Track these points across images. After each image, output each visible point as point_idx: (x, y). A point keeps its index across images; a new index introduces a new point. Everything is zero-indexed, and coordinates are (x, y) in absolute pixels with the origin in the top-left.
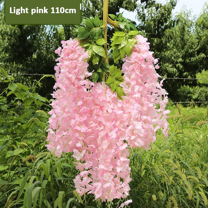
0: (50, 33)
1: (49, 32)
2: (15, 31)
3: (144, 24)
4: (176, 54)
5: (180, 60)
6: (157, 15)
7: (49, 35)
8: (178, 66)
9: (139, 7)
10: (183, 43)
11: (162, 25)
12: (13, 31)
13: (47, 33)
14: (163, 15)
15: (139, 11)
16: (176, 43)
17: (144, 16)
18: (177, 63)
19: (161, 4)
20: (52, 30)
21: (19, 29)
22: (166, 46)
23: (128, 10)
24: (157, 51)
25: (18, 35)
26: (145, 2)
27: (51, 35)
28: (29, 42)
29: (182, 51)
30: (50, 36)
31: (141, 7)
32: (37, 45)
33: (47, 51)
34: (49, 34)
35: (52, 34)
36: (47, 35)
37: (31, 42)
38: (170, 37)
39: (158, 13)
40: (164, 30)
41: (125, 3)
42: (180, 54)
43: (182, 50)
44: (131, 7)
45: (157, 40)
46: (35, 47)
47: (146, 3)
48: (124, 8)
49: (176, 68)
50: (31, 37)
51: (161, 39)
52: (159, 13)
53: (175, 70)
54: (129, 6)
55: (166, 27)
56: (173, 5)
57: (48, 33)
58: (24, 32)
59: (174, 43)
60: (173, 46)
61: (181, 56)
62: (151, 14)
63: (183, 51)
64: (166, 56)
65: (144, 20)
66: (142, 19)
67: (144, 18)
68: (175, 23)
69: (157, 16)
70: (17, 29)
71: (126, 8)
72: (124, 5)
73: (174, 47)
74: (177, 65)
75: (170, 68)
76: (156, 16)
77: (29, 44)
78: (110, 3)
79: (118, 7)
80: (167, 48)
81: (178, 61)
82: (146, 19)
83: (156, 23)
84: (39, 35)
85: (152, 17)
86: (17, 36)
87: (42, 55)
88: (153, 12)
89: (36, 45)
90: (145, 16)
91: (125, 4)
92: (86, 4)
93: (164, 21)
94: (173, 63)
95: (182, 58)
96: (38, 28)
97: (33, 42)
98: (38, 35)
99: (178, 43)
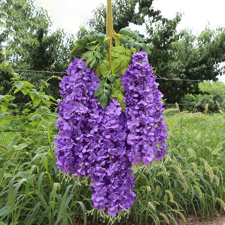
0: (67, 45)
1: (66, 44)
2: (34, 43)
3: (152, 37)
4: (180, 65)
5: (184, 70)
6: (164, 29)
7: (66, 47)
8: (182, 76)
9: (147, 21)
10: (187, 55)
11: (168, 38)
12: (33, 44)
13: (64, 46)
14: (169, 28)
15: (147, 25)
16: (180, 55)
17: (152, 29)
18: (181, 73)
19: (167, 19)
20: (69, 42)
21: (39, 42)
22: (171, 57)
23: (137, 25)
24: (163, 62)
25: (37, 46)
26: (152, 17)
27: (67, 47)
28: (48, 53)
29: (186, 63)
30: (67, 48)
31: (149, 22)
32: (55, 56)
33: (64, 62)
34: (66, 46)
35: (69, 46)
36: (64, 47)
37: (49, 53)
38: (175, 50)
39: (164, 28)
40: (169, 43)
41: (134, 18)
42: (184, 65)
43: (186, 62)
44: (140, 21)
45: (163, 51)
46: (52, 58)
47: (153, 17)
48: (133, 23)
49: (180, 77)
50: (50, 49)
51: (166, 50)
52: (165, 27)
53: (179, 79)
54: (138, 21)
55: (171, 40)
56: (178, 20)
57: (65, 45)
58: (43, 45)
59: (179, 55)
60: (178, 58)
61: (185, 67)
62: (158, 28)
63: (187, 62)
64: (171, 66)
65: (152, 33)
66: (150, 33)
67: (152, 32)
68: (180, 37)
69: (163, 30)
70: (37, 42)
71: (136, 23)
72: (133, 20)
73: (179, 59)
74: (181, 75)
75: (175, 77)
76: (162, 30)
77: (47, 55)
78: (121, 18)
79: (128, 22)
80: (173, 59)
81: (182, 71)
82: (153, 33)
83: (163, 36)
84: (57, 47)
85: (159, 31)
86: (37, 47)
87: (59, 65)
88: (160, 26)
89: (54, 56)
90: (153, 30)
91: (134, 19)
92: (99, 19)
93: (169, 34)
94: (177, 73)
95: (186, 68)
96: (55, 40)
97: (51, 53)
98: (55, 47)
99: (182, 55)
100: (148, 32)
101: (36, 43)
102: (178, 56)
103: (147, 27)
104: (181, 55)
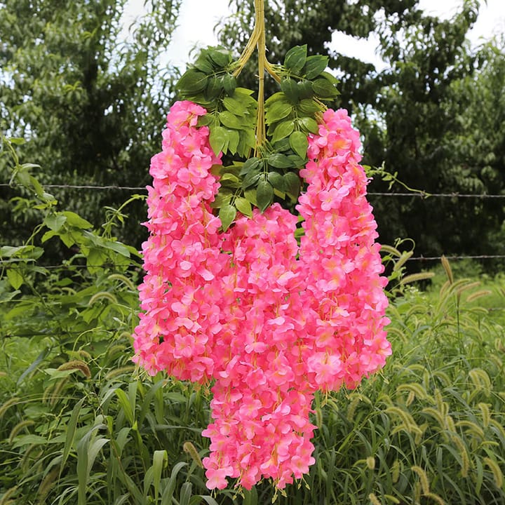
0: (162, 98)
1: (159, 95)
2: (74, 95)
3: (397, 69)
4: (480, 142)
5: (491, 156)
6: (430, 45)
7: (160, 103)
8: (487, 173)
9: (383, 26)
10: (498, 115)
11: (442, 69)
12: (69, 96)
13: (153, 99)
14: (442, 43)
15: (383, 36)
16: (479, 114)
17: (396, 47)
18: (483, 164)
19: (437, 19)
20: (167, 90)
21: (85, 90)
22: (451, 121)
23: (353, 36)
24: (430, 136)
25: (81, 104)
26: (396, 14)
27: (163, 101)
28: (110, 122)
29: (495, 136)
30: (162, 106)
31: (388, 27)
32: (129, 129)
33: (154, 143)
34: (159, 100)
35: (167, 100)
36: (154, 102)
37: (113, 121)
38: (464, 102)
39: (431, 41)
40: (446, 83)
41: (346, 18)
42: (492, 143)
43: (496, 132)
44: (362, 27)
45: (429, 107)
46: (123, 134)
47: (399, 16)
48: (343, 31)
49: (480, 177)
50: (115, 109)
51: (438, 104)
52: (433, 39)
53: (477, 182)
54: (357, 27)
55: (452, 76)
56: (469, 18)
57: (157, 97)
58: (96, 98)
59: (475, 114)
60: (473, 122)
61: (492, 147)
62: (414, 43)
63: (498, 134)
64: (452, 147)
65: (396, 58)
66: (392, 56)
67: (396, 53)
68: (476, 65)
69: (428, 48)
70: (80, 92)
71: (349, 31)
72: (343, 24)
73: (476, 125)
74: (484, 170)
75: (465, 177)
76: (425, 47)
77: (109, 127)
78: (308, 19)
79: (329, 28)
80: (457, 129)
81: (486, 160)
82: (401, 56)
83: (427, 65)
84: (135, 103)
85: (417, 51)
86: (80, 107)
87: (141, 152)
88: (420, 36)
89: (126, 129)
90: (399, 48)
91: (346, 22)
92: (249, 22)
93: (446, 58)
94: (473, 166)
95: (497, 152)
96: (130, 86)
97: (118, 121)
98: (131, 103)
99: (485, 115)
100: (386, 54)
101: (78, 95)
102: (474, 118)
103: (382, 40)
104: (482, 115)
